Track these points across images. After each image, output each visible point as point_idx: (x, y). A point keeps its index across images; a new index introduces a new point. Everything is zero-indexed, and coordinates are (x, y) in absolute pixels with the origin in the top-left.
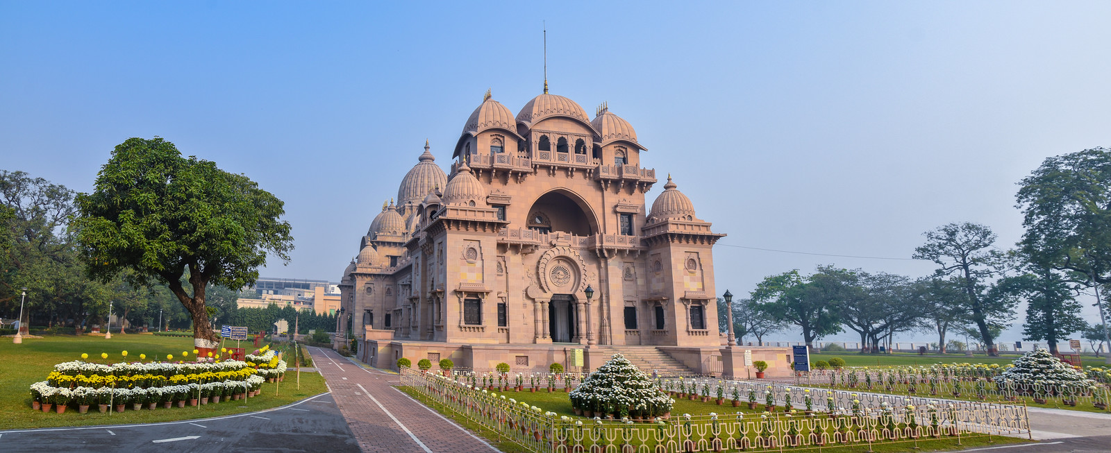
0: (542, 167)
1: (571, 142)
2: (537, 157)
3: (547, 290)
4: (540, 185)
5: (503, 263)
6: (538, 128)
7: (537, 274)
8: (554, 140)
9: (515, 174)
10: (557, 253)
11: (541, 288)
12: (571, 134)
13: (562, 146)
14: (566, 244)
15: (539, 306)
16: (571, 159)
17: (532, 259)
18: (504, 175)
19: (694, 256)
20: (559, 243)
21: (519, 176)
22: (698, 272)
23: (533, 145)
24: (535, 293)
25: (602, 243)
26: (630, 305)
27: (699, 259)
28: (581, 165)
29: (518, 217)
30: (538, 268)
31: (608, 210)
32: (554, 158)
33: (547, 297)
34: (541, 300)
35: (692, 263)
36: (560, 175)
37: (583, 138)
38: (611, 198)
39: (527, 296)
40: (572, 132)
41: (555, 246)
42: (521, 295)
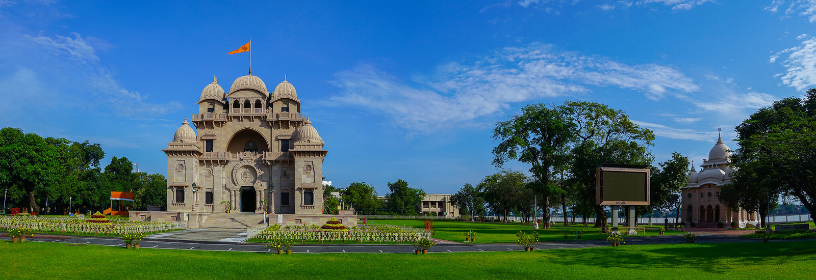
0: (235, 117)
1: (253, 102)
2: (232, 111)
3: (237, 184)
4: (235, 127)
5: (211, 171)
6: (231, 96)
7: (232, 176)
8: (242, 102)
9: (217, 123)
10: (244, 164)
11: (234, 183)
12: (252, 97)
13: (247, 105)
14: (249, 159)
15: (233, 193)
16: (253, 111)
17: (229, 168)
18: (209, 124)
19: (310, 164)
20: (245, 158)
21: (220, 124)
22: (312, 173)
23: (230, 106)
24: (230, 186)
25: (265, 157)
26: (285, 192)
27: (313, 165)
28: (258, 114)
29: (221, 146)
30: (232, 173)
31: (274, 139)
32: (242, 111)
33: (238, 187)
34: (234, 190)
35: (309, 167)
36: (246, 121)
37: (260, 99)
38: (276, 132)
39: (226, 188)
40: (253, 97)
41: (242, 160)
42: (222, 189)
